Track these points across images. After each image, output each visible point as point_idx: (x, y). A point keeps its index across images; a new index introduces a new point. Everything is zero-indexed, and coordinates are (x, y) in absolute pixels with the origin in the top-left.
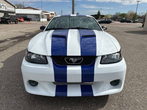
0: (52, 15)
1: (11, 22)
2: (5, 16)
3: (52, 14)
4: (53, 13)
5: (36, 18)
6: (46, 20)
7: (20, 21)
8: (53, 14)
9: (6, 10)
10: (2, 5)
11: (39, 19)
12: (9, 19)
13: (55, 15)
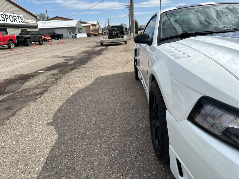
0: (94, 27)
1: (33, 43)
2: (22, 34)
3: (93, 25)
4: (95, 23)
5: (70, 34)
6: (85, 35)
7: (45, 40)
8: (95, 25)
9: (24, 24)
10: (16, 15)
11: (74, 35)
12: (29, 38)
13: (98, 26)
